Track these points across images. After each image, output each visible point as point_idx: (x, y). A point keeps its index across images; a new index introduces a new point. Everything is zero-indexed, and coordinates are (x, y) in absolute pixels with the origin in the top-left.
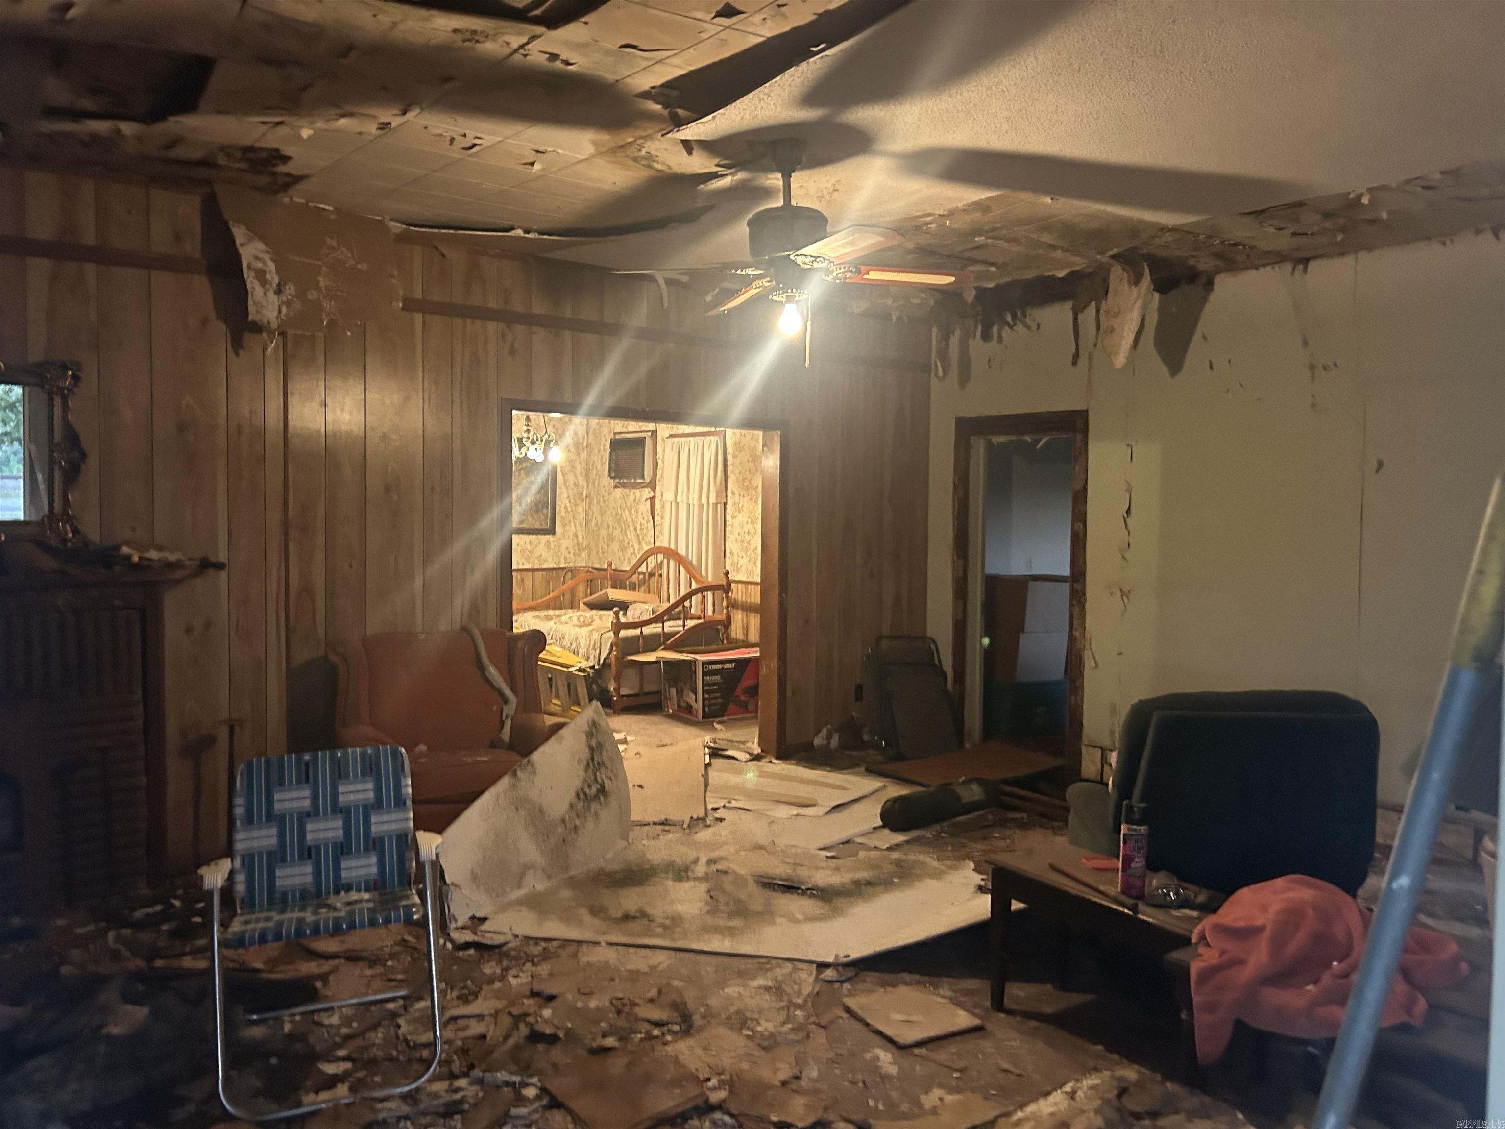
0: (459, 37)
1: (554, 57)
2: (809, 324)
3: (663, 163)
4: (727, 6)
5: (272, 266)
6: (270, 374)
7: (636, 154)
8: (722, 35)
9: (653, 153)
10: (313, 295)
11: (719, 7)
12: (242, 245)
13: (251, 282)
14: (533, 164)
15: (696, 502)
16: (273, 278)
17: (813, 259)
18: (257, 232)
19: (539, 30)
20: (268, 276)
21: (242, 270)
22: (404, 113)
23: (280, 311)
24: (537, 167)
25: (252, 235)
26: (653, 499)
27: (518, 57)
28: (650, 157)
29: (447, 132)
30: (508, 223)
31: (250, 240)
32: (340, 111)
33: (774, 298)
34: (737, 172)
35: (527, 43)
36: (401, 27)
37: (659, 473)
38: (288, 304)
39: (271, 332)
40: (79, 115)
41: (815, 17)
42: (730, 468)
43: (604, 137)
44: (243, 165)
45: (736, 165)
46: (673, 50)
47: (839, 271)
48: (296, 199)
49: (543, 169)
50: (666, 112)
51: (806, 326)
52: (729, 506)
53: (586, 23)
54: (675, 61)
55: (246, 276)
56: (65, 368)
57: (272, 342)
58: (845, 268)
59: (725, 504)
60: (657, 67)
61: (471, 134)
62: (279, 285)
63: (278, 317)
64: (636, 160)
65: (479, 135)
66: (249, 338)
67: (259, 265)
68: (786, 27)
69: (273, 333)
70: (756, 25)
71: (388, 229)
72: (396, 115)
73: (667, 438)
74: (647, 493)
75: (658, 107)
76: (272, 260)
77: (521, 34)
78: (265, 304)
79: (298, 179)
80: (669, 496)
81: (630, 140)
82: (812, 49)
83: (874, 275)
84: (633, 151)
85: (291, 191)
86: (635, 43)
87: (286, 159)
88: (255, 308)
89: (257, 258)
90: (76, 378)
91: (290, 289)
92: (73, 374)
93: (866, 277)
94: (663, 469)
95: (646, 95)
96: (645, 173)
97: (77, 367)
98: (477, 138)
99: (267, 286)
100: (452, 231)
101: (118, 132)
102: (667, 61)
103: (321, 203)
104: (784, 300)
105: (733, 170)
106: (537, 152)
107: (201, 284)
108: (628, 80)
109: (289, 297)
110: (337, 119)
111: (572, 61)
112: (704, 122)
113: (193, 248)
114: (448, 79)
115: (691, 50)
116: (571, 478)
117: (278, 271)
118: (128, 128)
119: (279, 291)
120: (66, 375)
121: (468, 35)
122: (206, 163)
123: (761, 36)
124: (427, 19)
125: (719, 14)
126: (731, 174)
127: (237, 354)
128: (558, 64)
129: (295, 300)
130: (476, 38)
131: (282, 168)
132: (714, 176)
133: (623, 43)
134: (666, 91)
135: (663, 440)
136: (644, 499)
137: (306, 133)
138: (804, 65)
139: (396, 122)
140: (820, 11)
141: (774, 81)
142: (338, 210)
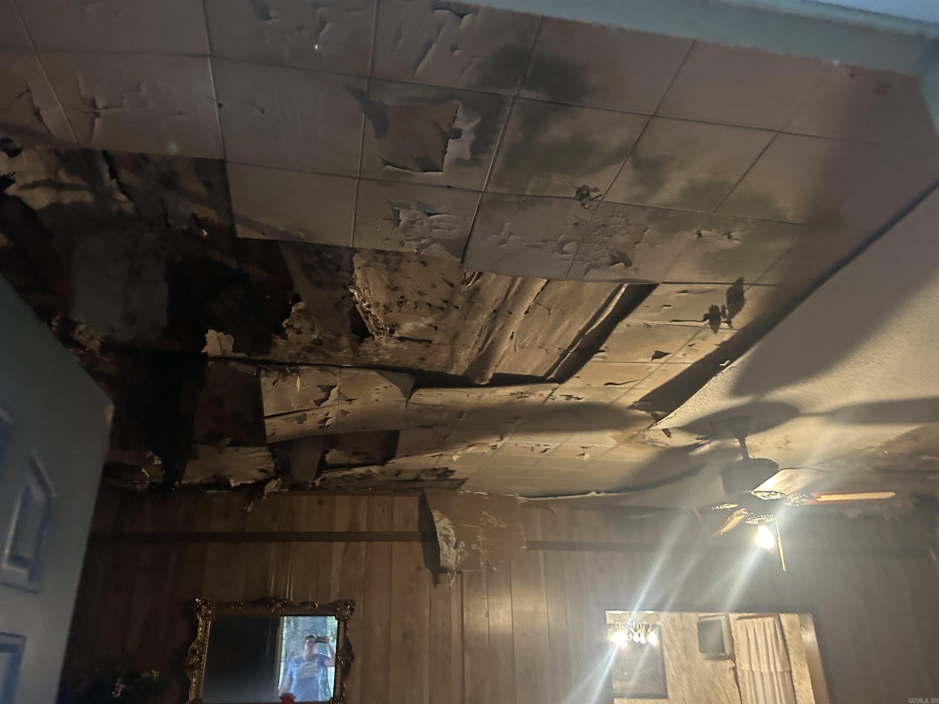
0: (515, 396)
1: (570, 397)
2: (779, 539)
3: (662, 443)
4: (657, 352)
5: (452, 532)
6: (453, 599)
7: (643, 440)
8: (663, 368)
9: (653, 438)
10: (474, 547)
11: (653, 353)
12: (437, 522)
13: (442, 543)
14: (583, 454)
15: (767, 671)
16: (453, 539)
17: (768, 494)
18: (445, 513)
19: (556, 385)
20: (450, 539)
21: (437, 537)
22: (502, 439)
23: (457, 559)
24: (587, 456)
25: (442, 515)
26: (735, 669)
27: (549, 400)
28: (651, 440)
29: (528, 445)
30: (585, 489)
31: (442, 519)
32: (467, 445)
33: (749, 522)
34: (711, 441)
35: (552, 393)
36: (483, 398)
37: (736, 648)
38: (461, 554)
39: (452, 572)
40: (350, 466)
41: (717, 347)
42: (788, 642)
43: (618, 433)
44: (435, 478)
45: (710, 437)
46: (635, 381)
47: (795, 499)
48: (466, 491)
49: (591, 457)
50: (649, 415)
51: (778, 541)
52: (794, 674)
53: (578, 377)
54: (641, 386)
55: (439, 540)
56: (346, 604)
57: (452, 578)
58: (798, 496)
59: (791, 672)
60: (632, 391)
61: (542, 444)
62: (456, 543)
63: (456, 563)
64: (644, 443)
65: (546, 444)
66: (441, 576)
67: (446, 532)
68: (700, 356)
69: (453, 573)
70: (680, 358)
71: (517, 500)
72: (497, 441)
73: (737, 620)
74: (729, 664)
75: (643, 413)
76: (453, 528)
77: (547, 389)
78: (448, 555)
79: (462, 482)
80: (746, 667)
81: (635, 433)
82: (721, 365)
83: (824, 498)
84: (639, 438)
85: (462, 488)
86: (610, 382)
87: (452, 472)
88: (444, 558)
89: (445, 528)
90: (352, 610)
91: (462, 544)
92: (350, 608)
93: (819, 500)
94: (738, 644)
95: (632, 407)
96: (655, 449)
97: (353, 602)
98: (546, 445)
99: (450, 544)
100: (553, 498)
101: (370, 471)
102: (636, 387)
103: (479, 492)
104: (757, 523)
105: (708, 440)
106: (583, 447)
107: (417, 546)
108: (618, 401)
109: (462, 550)
110: (467, 448)
111: (580, 397)
112: (671, 418)
113: (414, 527)
114: (518, 418)
115: (648, 379)
116: (674, 653)
117: (456, 535)
118: (375, 469)
119: (456, 547)
120: (346, 609)
121: (520, 395)
122: (417, 480)
123: (689, 363)
124: (494, 392)
125: (654, 358)
126: (708, 443)
127: (435, 587)
128: (573, 400)
129: (466, 551)
130: (523, 395)
131: (452, 477)
132: (697, 446)
133: (605, 383)
134: (643, 403)
135: (734, 621)
136: (728, 669)
137: (455, 458)
138: (720, 376)
139: (499, 444)
140: (719, 342)
141: (704, 387)
142: (490, 494)
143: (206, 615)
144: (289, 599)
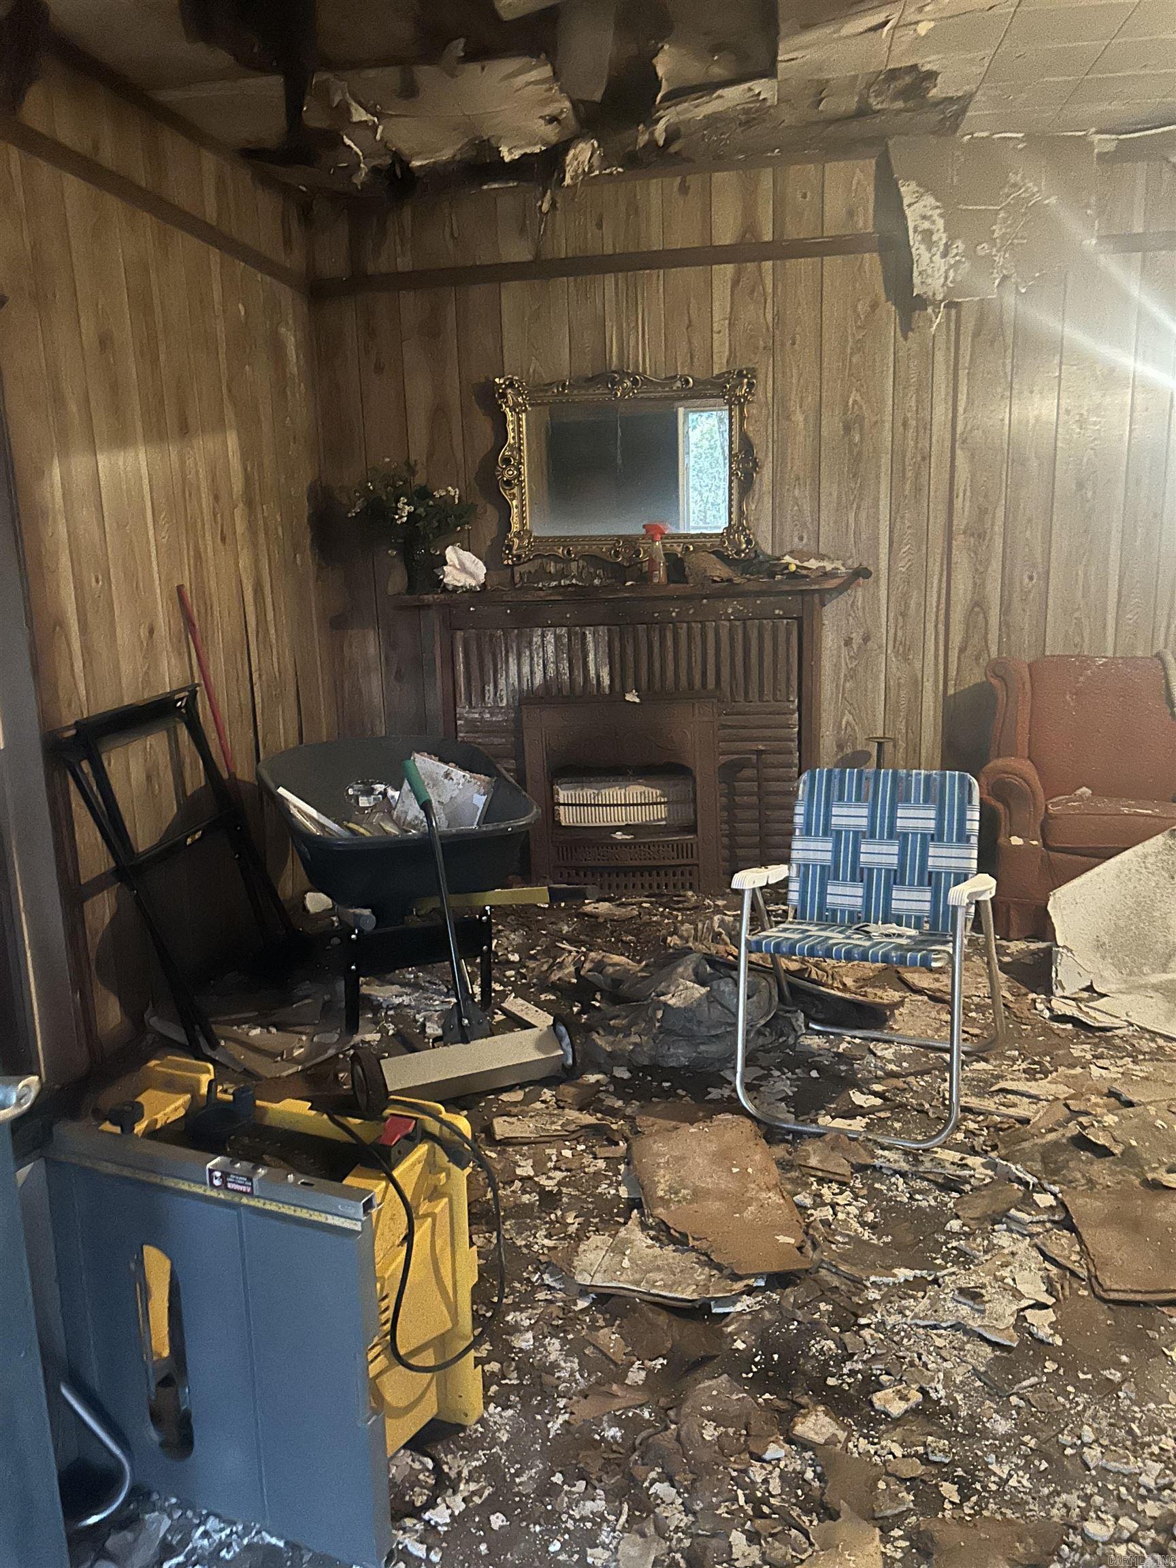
6: (939, 356)
10: (983, 249)
12: (909, 205)
13: (917, 249)
16: (941, 237)
20: (935, 237)
21: (907, 235)
23: (946, 277)
25: (921, 191)
31: (919, 196)
38: (955, 266)
39: (936, 305)
48: (976, 134)
55: (911, 243)
56: (740, 375)
57: (937, 317)
62: (946, 244)
63: (944, 284)
66: (916, 316)
67: (926, 225)
69: (939, 306)
71: (1091, 144)
76: (941, 215)
78: (930, 272)
79: (961, 105)
85: (965, 123)
88: (920, 279)
89: (924, 217)
90: (750, 385)
91: (959, 246)
92: (748, 382)
97: (753, 372)
99: (934, 249)
103: (1005, 132)
107: (872, 263)
109: (957, 258)
113: (865, 223)
117: (946, 228)
119: (945, 253)
120: (741, 384)
122: (863, 112)
127: (905, 336)
129: (964, 259)
131: (937, 92)
137: (924, 28)
142: (1028, 136)
143: (517, 404)
144: (645, 372)
